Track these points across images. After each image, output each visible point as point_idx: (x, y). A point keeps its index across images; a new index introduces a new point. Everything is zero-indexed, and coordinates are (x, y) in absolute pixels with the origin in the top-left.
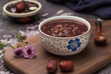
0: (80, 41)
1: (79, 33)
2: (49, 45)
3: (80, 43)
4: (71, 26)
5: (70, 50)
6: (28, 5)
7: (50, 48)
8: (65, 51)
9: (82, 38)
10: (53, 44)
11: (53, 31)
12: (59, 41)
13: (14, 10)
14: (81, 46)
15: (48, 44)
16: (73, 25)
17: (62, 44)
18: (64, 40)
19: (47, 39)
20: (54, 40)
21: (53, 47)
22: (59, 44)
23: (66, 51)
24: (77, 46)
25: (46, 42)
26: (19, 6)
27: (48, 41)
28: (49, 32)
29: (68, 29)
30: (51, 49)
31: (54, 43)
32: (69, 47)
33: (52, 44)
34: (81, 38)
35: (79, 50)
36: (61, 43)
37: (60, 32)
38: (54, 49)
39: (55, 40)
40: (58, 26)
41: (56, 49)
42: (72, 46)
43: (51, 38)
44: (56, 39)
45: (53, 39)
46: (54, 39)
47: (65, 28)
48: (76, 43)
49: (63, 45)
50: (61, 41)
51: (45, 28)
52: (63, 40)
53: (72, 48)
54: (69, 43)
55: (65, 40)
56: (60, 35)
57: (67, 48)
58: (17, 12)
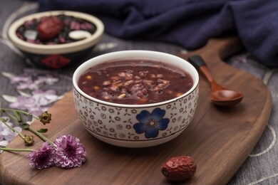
0: (167, 116)
1: (168, 94)
2: (91, 120)
3: (167, 121)
4: (154, 76)
5: (142, 136)
6: (69, 27)
7: (95, 127)
8: (129, 137)
9: (172, 107)
10: (101, 119)
11: (107, 86)
12: (113, 112)
13: (32, 35)
14: (169, 128)
15: (89, 118)
16: (159, 76)
17: (122, 120)
18: (126, 111)
19: (88, 105)
20: (104, 108)
21: (101, 126)
22: (114, 120)
23: (132, 138)
24: (158, 126)
25: (85, 113)
26: (44, 27)
27: (89, 110)
28: (96, 88)
29: (143, 83)
30: (97, 129)
31: (103, 115)
32: (138, 128)
33: (97, 117)
34: (168, 108)
35: (164, 136)
36: (119, 116)
37: (123, 91)
38: (102, 130)
39: (105, 110)
40: (123, 74)
41: (109, 132)
42: (145, 127)
43: (95, 104)
44: (108, 108)
45: (100, 106)
46: (102, 107)
47: (137, 82)
48: (156, 118)
49: (125, 122)
50: (119, 113)
51: (89, 77)
52: (123, 110)
53: (145, 132)
54: (139, 117)
55: (129, 111)
56: (121, 97)
57: (133, 131)
58: (38, 41)
